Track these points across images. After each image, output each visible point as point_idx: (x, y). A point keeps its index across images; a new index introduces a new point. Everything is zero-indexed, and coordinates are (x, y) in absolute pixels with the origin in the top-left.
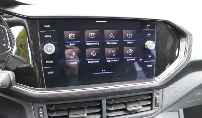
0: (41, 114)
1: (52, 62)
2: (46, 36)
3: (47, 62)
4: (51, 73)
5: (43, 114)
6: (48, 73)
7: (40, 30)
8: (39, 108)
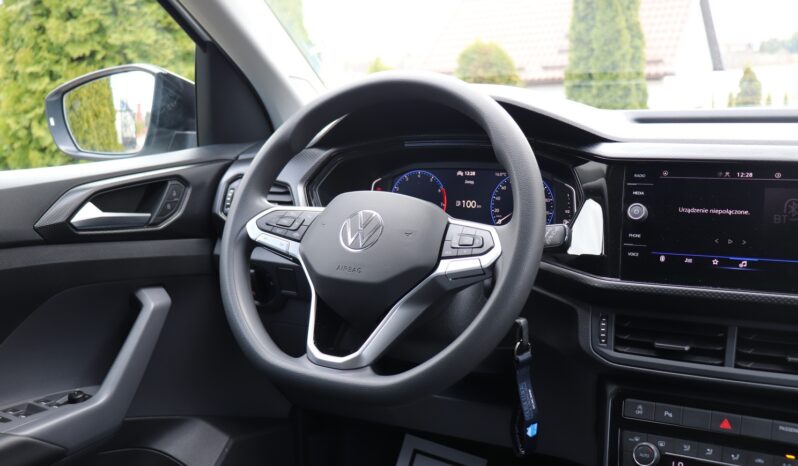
0: (603, 327)
1: (639, 236)
2: (636, 193)
3: (631, 235)
4: (633, 254)
5: (607, 327)
6: (630, 254)
7: (627, 182)
8: (602, 317)
